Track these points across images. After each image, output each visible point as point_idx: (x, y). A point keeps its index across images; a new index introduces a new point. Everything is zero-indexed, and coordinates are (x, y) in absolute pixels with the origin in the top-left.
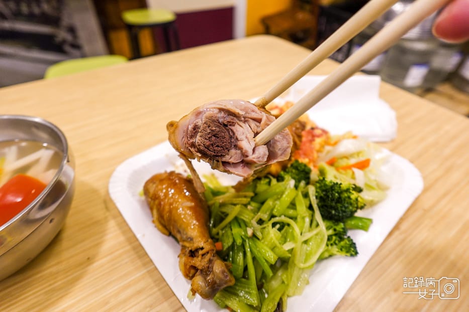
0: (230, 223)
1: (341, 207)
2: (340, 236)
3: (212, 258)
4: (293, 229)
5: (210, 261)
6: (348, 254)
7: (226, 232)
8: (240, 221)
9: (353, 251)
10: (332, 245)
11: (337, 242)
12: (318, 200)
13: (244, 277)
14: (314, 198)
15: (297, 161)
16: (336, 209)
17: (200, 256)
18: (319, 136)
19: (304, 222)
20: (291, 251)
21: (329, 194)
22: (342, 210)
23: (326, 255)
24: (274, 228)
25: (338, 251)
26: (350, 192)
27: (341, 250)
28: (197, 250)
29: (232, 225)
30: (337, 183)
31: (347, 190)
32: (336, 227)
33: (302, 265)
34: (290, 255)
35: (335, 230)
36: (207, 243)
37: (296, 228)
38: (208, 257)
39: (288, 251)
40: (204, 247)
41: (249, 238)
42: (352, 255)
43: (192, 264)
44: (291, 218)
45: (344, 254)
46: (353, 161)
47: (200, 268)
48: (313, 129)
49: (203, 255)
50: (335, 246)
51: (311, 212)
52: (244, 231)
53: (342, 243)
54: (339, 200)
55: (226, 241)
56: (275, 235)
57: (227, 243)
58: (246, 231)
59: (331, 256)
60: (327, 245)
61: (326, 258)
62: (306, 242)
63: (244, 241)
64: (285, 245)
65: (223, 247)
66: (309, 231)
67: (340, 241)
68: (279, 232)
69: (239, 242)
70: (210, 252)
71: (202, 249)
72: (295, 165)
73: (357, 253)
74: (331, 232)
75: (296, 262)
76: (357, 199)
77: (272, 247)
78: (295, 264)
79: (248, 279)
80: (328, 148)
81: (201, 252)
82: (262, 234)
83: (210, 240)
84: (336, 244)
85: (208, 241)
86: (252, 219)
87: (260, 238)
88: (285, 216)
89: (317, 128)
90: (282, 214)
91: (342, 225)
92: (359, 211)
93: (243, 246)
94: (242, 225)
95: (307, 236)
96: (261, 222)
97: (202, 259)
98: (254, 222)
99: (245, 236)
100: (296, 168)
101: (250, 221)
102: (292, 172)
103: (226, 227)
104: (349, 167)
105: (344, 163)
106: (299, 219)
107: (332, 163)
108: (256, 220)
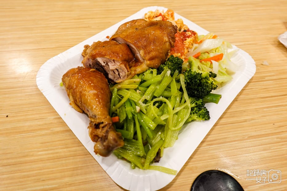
0: (125, 103)
1: (201, 89)
2: (200, 107)
3: (108, 130)
4: (167, 106)
5: (107, 132)
6: (204, 119)
7: (122, 109)
8: (131, 101)
9: (207, 117)
10: (194, 113)
11: (197, 111)
12: (186, 85)
13: (134, 138)
14: (184, 83)
15: (172, 56)
16: (198, 91)
17: (101, 128)
18: (189, 37)
19: (176, 100)
20: (166, 120)
21: (193, 81)
22: (201, 91)
23: (190, 120)
24: (154, 106)
25: (197, 118)
26: (207, 79)
27: (199, 116)
28: (99, 124)
29: (126, 105)
30: (199, 73)
31: (206, 78)
32: (197, 102)
33: (173, 129)
34: (165, 123)
35: (196, 104)
36: (106, 119)
37: (170, 105)
38: (106, 129)
39: (164, 120)
40: (103, 122)
41: (137, 114)
42: (206, 120)
43: (95, 134)
44: (167, 98)
45: (200, 119)
46: (212, 55)
47: (100, 136)
48: (185, 31)
49: (103, 127)
50: (195, 114)
51: (181, 93)
52: (134, 109)
53: (200, 112)
54: (200, 84)
55: (122, 116)
56: (155, 110)
57: (123, 117)
58: (135, 109)
59: (193, 121)
60: (191, 114)
61: (190, 122)
62: (177, 113)
63: (133, 115)
64: (162, 117)
65: (119, 119)
66: (179, 106)
67: (199, 111)
68: (157, 109)
69: (130, 116)
70: (107, 125)
71: (102, 123)
72: (171, 59)
73: (209, 118)
74: (194, 105)
75: (170, 127)
76: (212, 83)
77: (153, 118)
78: (169, 128)
79: (137, 139)
80: (195, 45)
81: (101, 125)
82: (146, 110)
83: (108, 117)
84: (196, 113)
85: (106, 117)
86: (140, 100)
87: (145, 113)
88: (163, 97)
89: (188, 30)
90: (161, 96)
91: (201, 100)
92: (213, 90)
93: (133, 118)
94: (133, 104)
95: (178, 109)
96: (146, 102)
97: (102, 130)
98: (141, 102)
99: (134, 112)
100: (172, 61)
101: (138, 102)
102: (169, 64)
103: (122, 106)
104: (209, 60)
105: (205, 56)
106: (172, 98)
107: (197, 57)
108: (142, 100)
